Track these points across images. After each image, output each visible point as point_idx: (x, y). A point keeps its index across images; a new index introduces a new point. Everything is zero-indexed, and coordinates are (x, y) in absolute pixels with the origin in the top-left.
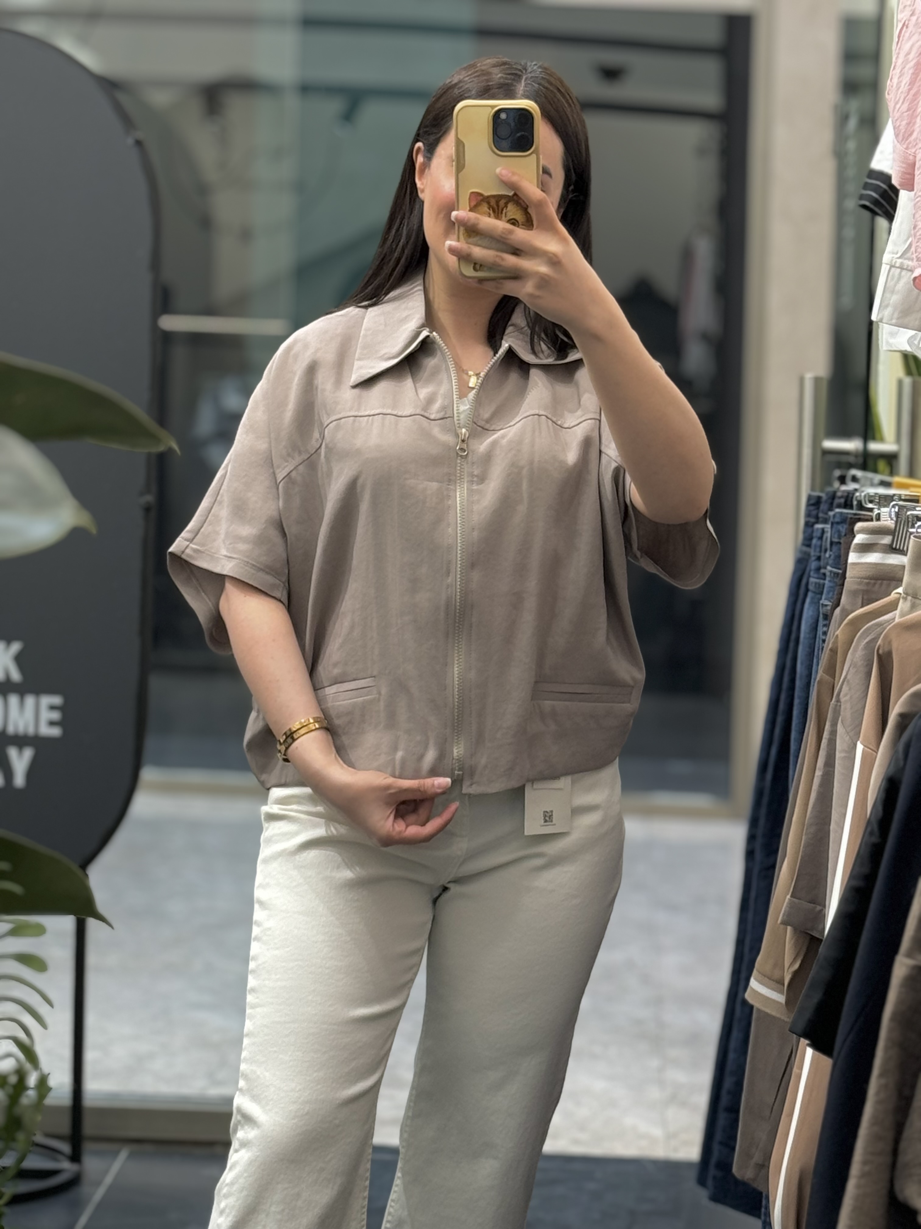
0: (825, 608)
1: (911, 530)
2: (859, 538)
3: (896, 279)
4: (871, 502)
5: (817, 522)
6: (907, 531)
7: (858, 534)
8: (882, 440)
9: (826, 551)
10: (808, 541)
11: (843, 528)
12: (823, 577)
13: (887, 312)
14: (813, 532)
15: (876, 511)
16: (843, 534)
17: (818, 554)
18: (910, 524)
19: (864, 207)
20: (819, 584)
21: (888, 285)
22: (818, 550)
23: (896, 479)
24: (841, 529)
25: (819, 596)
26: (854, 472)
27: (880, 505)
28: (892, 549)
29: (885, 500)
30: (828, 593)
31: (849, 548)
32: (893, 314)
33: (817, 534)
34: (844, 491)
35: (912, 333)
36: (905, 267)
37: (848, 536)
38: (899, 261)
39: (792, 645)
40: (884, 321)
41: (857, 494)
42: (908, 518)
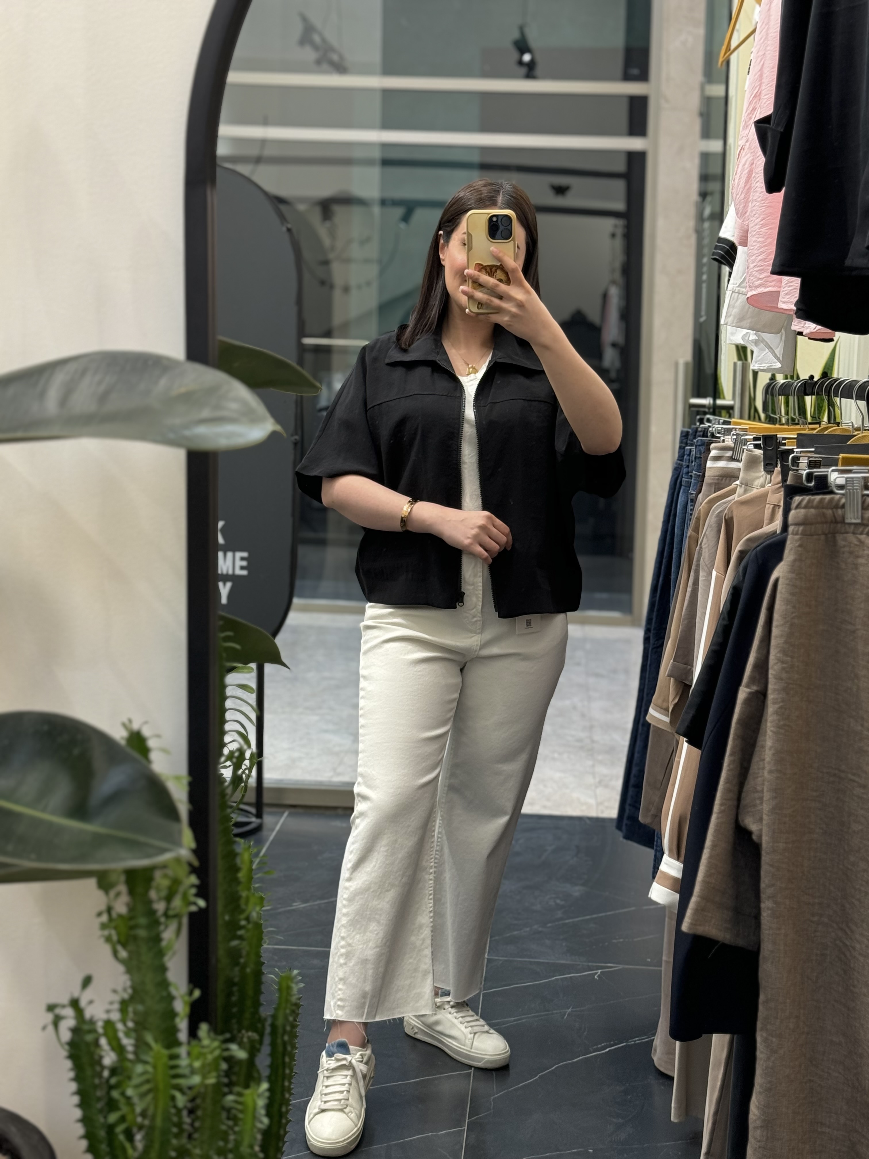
0: (691, 496)
1: (744, 447)
2: (713, 453)
3: (735, 300)
4: (719, 433)
5: (687, 446)
6: (741, 448)
7: (712, 450)
8: (724, 398)
9: (692, 462)
10: (681, 457)
11: (702, 449)
12: (690, 478)
13: (730, 320)
14: (684, 452)
15: (722, 438)
16: (703, 452)
17: (688, 464)
18: (743, 444)
19: (715, 259)
20: (688, 482)
21: (730, 303)
22: (687, 461)
23: (733, 420)
24: (701, 449)
25: (688, 488)
26: (708, 416)
27: (724, 435)
28: (732, 459)
29: (728, 432)
30: (694, 486)
31: (707, 459)
32: (734, 320)
33: (687, 452)
34: (702, 428)
35: (745, 331)
36: (741, 292)
37: (705, 453)
38: (737, 289)
39: (671, 518)
40: (729, 324)
41: (710, 429)
42: (742, 440)
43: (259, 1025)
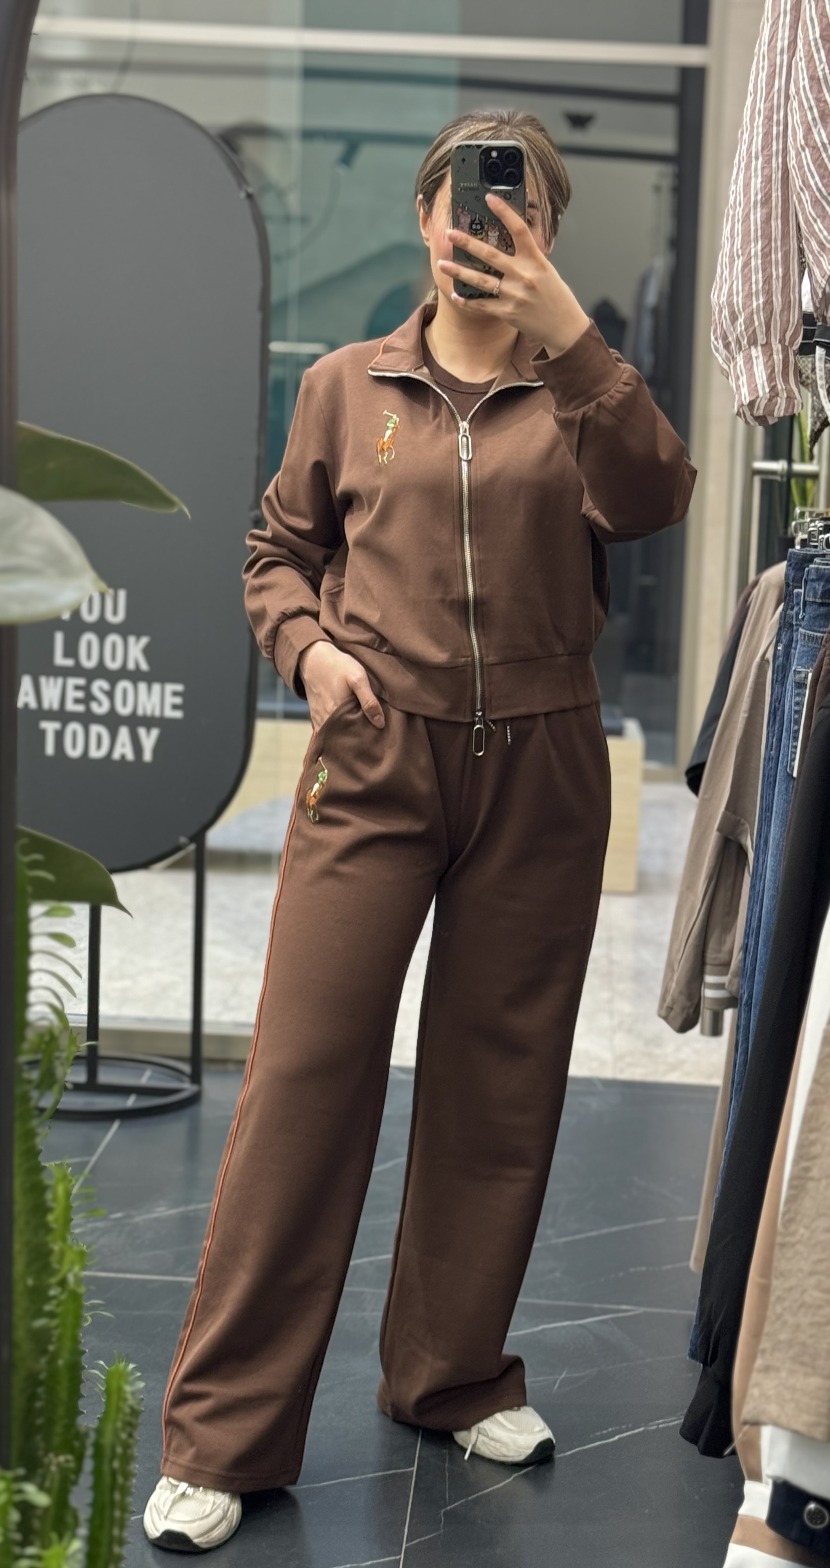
43: (77, 1444)
